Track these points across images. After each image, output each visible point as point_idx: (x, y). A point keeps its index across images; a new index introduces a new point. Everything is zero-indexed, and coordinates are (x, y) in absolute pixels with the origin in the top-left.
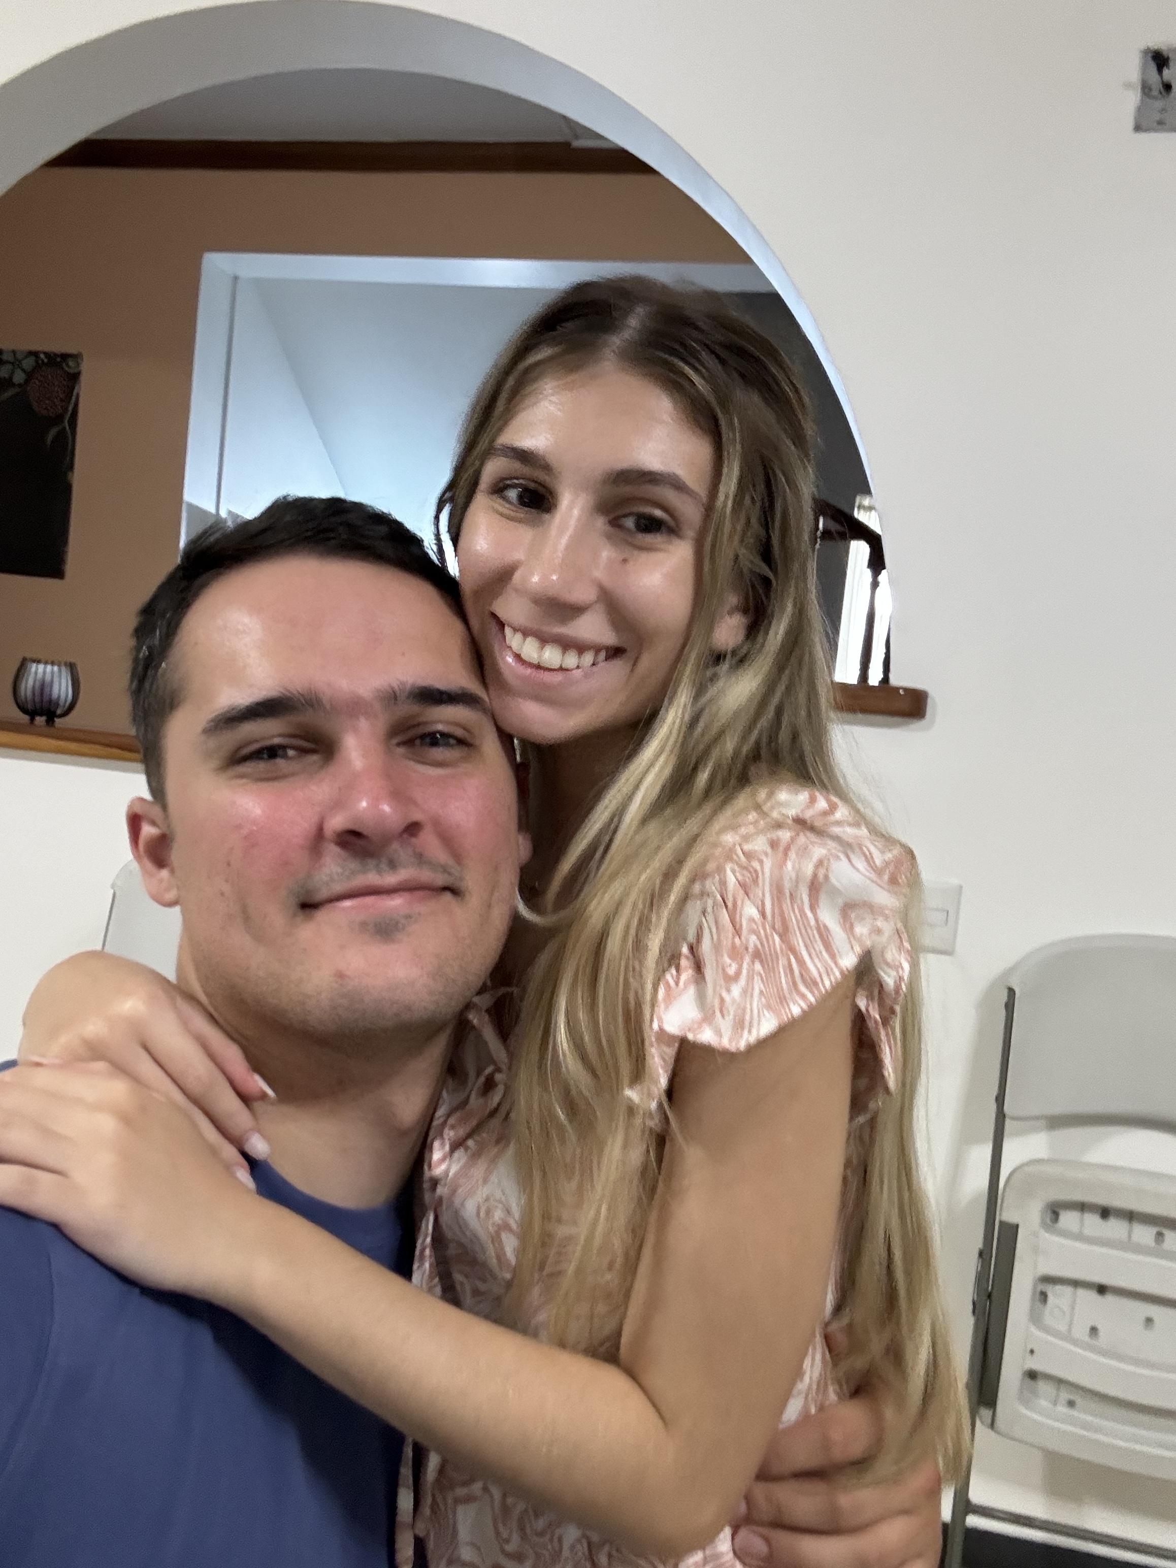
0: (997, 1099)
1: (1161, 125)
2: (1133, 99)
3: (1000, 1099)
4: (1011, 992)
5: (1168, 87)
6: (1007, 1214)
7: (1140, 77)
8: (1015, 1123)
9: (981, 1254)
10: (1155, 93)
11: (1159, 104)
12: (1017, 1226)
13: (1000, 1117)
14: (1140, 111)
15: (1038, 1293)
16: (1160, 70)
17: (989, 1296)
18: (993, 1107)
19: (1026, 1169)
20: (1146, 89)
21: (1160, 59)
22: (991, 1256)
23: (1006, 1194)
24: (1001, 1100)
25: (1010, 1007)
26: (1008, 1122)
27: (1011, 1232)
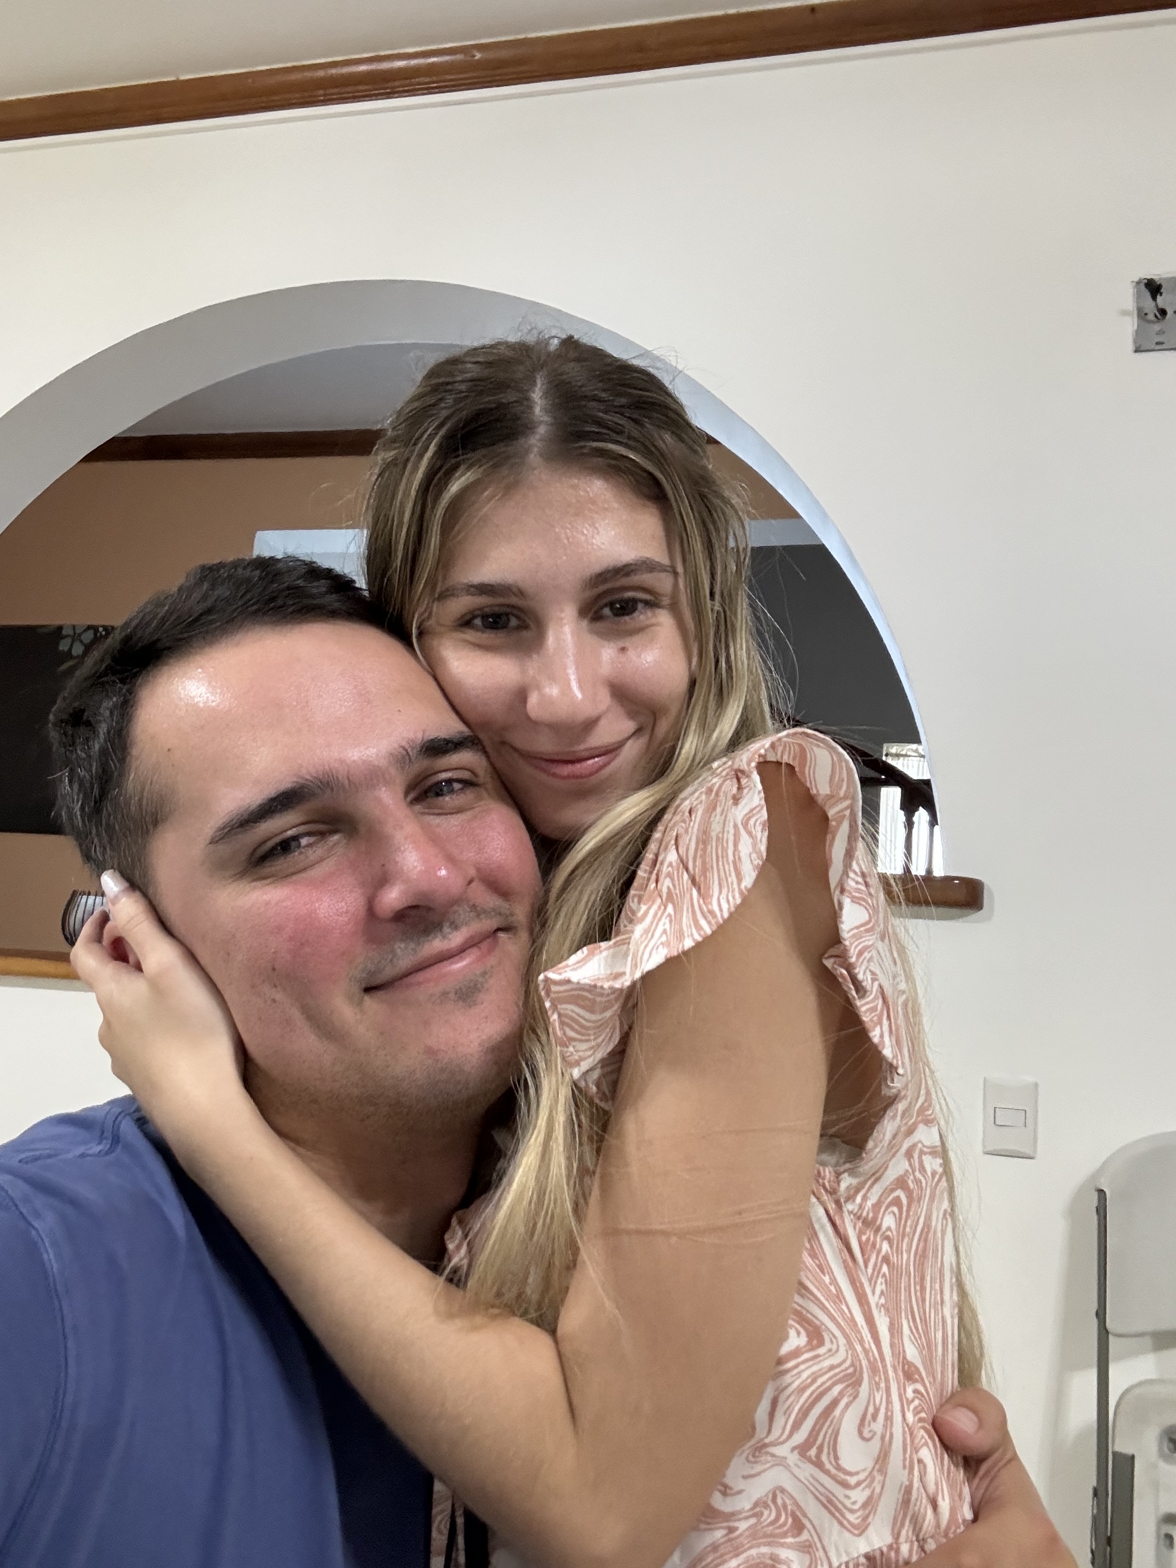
0: (1097, 1314)
1: (1160, 346)
2: (1130, 325)
3: (1101, 1314)
4: (1101, 1192)
5: (1163, 312)
6: (1120, 1444)
7: (1135, 305)
8: (1118, 1340)
9: (1096, 1493)
10: (1151, 317)
11: (1157, 327)
12: (1133, 1457)
13: (1104, 1334)
14: (1138, 333)
15: (1162, 1536)
16: (1154, 298)
17: (1109, 1541)
18: (1094, 1323)
19: (1137, 1391)
20: (1142, 315)
21: (1153, 288)
22: (1107, 1495)
23: (1118, 1424)
24: (1102, 1316)
25: (1102, 1211)
26: (1111, 1339)
27: (1126, 1463)
